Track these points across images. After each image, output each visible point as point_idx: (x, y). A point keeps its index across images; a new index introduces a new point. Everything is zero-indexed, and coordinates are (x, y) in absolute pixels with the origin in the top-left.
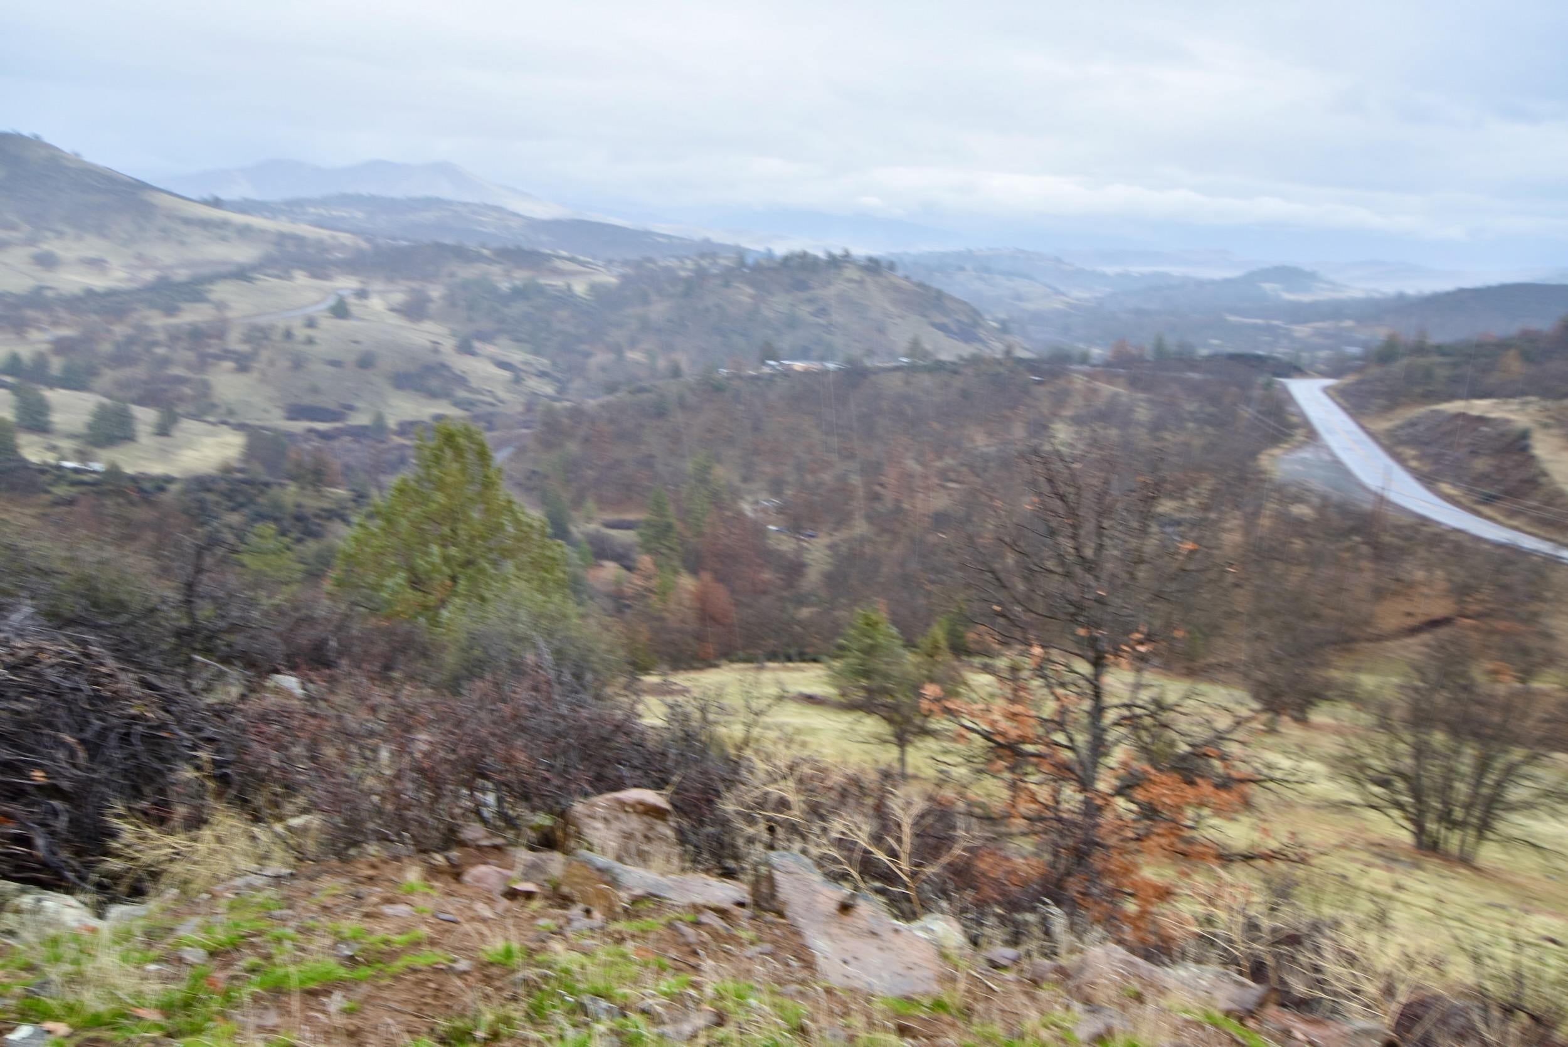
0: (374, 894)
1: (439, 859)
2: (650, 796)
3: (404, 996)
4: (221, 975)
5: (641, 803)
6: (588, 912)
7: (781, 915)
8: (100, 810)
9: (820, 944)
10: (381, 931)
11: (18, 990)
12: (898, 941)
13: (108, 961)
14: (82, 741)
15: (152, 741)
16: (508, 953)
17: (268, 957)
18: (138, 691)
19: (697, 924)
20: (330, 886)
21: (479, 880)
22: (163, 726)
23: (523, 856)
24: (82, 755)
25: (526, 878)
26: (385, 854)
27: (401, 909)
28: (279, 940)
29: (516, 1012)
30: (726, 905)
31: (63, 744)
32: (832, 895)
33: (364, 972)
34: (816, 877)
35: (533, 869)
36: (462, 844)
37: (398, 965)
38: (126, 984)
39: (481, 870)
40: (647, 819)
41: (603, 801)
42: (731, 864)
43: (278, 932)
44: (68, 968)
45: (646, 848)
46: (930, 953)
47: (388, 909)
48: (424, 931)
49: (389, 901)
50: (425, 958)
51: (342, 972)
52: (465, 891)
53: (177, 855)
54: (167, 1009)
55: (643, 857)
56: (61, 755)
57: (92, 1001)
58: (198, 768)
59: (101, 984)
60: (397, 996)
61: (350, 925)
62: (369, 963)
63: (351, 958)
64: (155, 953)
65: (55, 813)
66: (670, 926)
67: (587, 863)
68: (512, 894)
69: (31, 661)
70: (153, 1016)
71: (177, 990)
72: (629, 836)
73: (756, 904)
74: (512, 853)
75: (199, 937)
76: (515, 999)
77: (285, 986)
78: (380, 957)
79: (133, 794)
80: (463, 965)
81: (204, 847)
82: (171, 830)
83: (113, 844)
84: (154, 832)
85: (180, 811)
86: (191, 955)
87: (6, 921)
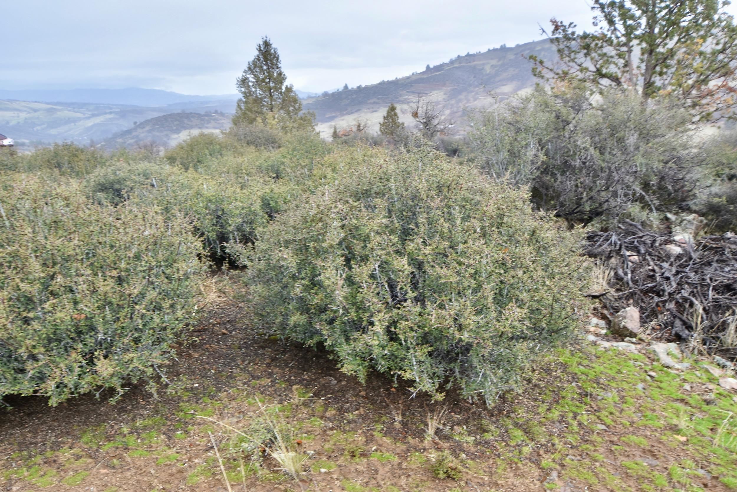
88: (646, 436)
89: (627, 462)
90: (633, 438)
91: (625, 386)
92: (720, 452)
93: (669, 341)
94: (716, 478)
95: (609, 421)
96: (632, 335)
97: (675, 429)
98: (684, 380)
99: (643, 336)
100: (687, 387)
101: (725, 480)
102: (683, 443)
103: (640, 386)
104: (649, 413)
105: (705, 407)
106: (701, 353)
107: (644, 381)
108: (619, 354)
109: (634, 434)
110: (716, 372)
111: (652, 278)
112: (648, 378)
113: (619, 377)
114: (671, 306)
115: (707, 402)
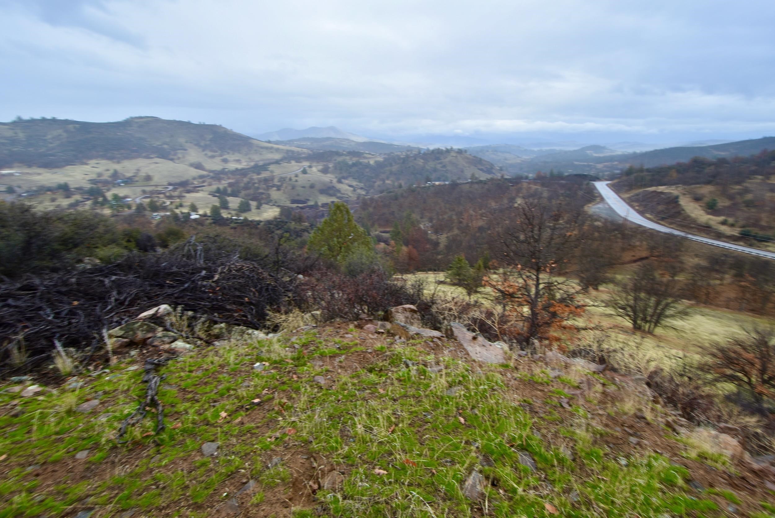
0: (342, 331)
1: (356, 322)
2: (412, 307)
3: (355, 358)
4: (305, 351)
5: (409, 308)
6: (400, 338)
7: (456, 340)
8: (263, 309)
9: (469, 349)
10: (346, 341)
11: (255, 353)
12: (491, 348)
13: (276, 347)
14: (257, 290)
15: (274, 289)
16: (382, 348)
17: (318, 347)
18: (268, 277)
19: (432, 341)
20: (329, 329)
21: (368, 328)
22: (276, 287)
23: (380, 323)
24: (257, 294)
25: (380, 329)
26: (341, 321)
27: (350, 336)
28: (320, 343)
29: (386, 363)
30: (438, 337)
31: (252, 291)
32: (470, 335)
33: (343, 352)
34: (465, 330)
35: (383, 326)
36: (361, 319)
37: (353, 350)
38: (283, 354)
39: (369, 326)
40: (411, 313)
41: (400, 308)
42: (439, 325)
43: (319, 340)
44: (266, 348)
45: (412, 321)
46: (501, 352)
47: (346, 336)
48: (358, 341)
49: (347, 333)
50: (359, 348)
51: (337, 351)
52: (364, 331)
53: (284, 321)
54: (293, 359)
55: (412, 324)
56: (252, 294)
57: (274, 357)
58: (289, 297)
59: (276, 353)
60: (353, 358)
61: (337, 339)
62: (344, 349)
63: (339, 348)
64: (288, 345)
65: (252, 309)
66: (425, 342)
67: (398, 324)
68: (379, 333)
69: (241, 269)
70: (291, 361)
71: (296, 355)
72: (407, 318)
73: (447, 337)
74: (375, 321)
75: (298, 341)
76: (386, 360)
77: (324, 354)
78: (347, 348)
79: (271, 305)
80: (369, 351)
81: (290, 319)
82: (282, 314)
83: (268, 318)
84: (277, 314)
85: (283, 309)
86: (297, 346)
87: (246, 336)
92: (41, 443)
94: (44, 463)
101: (51, 459)
102: (6, 460)
105: (16, 420)
110: (17, 389)
115: (16, 416)
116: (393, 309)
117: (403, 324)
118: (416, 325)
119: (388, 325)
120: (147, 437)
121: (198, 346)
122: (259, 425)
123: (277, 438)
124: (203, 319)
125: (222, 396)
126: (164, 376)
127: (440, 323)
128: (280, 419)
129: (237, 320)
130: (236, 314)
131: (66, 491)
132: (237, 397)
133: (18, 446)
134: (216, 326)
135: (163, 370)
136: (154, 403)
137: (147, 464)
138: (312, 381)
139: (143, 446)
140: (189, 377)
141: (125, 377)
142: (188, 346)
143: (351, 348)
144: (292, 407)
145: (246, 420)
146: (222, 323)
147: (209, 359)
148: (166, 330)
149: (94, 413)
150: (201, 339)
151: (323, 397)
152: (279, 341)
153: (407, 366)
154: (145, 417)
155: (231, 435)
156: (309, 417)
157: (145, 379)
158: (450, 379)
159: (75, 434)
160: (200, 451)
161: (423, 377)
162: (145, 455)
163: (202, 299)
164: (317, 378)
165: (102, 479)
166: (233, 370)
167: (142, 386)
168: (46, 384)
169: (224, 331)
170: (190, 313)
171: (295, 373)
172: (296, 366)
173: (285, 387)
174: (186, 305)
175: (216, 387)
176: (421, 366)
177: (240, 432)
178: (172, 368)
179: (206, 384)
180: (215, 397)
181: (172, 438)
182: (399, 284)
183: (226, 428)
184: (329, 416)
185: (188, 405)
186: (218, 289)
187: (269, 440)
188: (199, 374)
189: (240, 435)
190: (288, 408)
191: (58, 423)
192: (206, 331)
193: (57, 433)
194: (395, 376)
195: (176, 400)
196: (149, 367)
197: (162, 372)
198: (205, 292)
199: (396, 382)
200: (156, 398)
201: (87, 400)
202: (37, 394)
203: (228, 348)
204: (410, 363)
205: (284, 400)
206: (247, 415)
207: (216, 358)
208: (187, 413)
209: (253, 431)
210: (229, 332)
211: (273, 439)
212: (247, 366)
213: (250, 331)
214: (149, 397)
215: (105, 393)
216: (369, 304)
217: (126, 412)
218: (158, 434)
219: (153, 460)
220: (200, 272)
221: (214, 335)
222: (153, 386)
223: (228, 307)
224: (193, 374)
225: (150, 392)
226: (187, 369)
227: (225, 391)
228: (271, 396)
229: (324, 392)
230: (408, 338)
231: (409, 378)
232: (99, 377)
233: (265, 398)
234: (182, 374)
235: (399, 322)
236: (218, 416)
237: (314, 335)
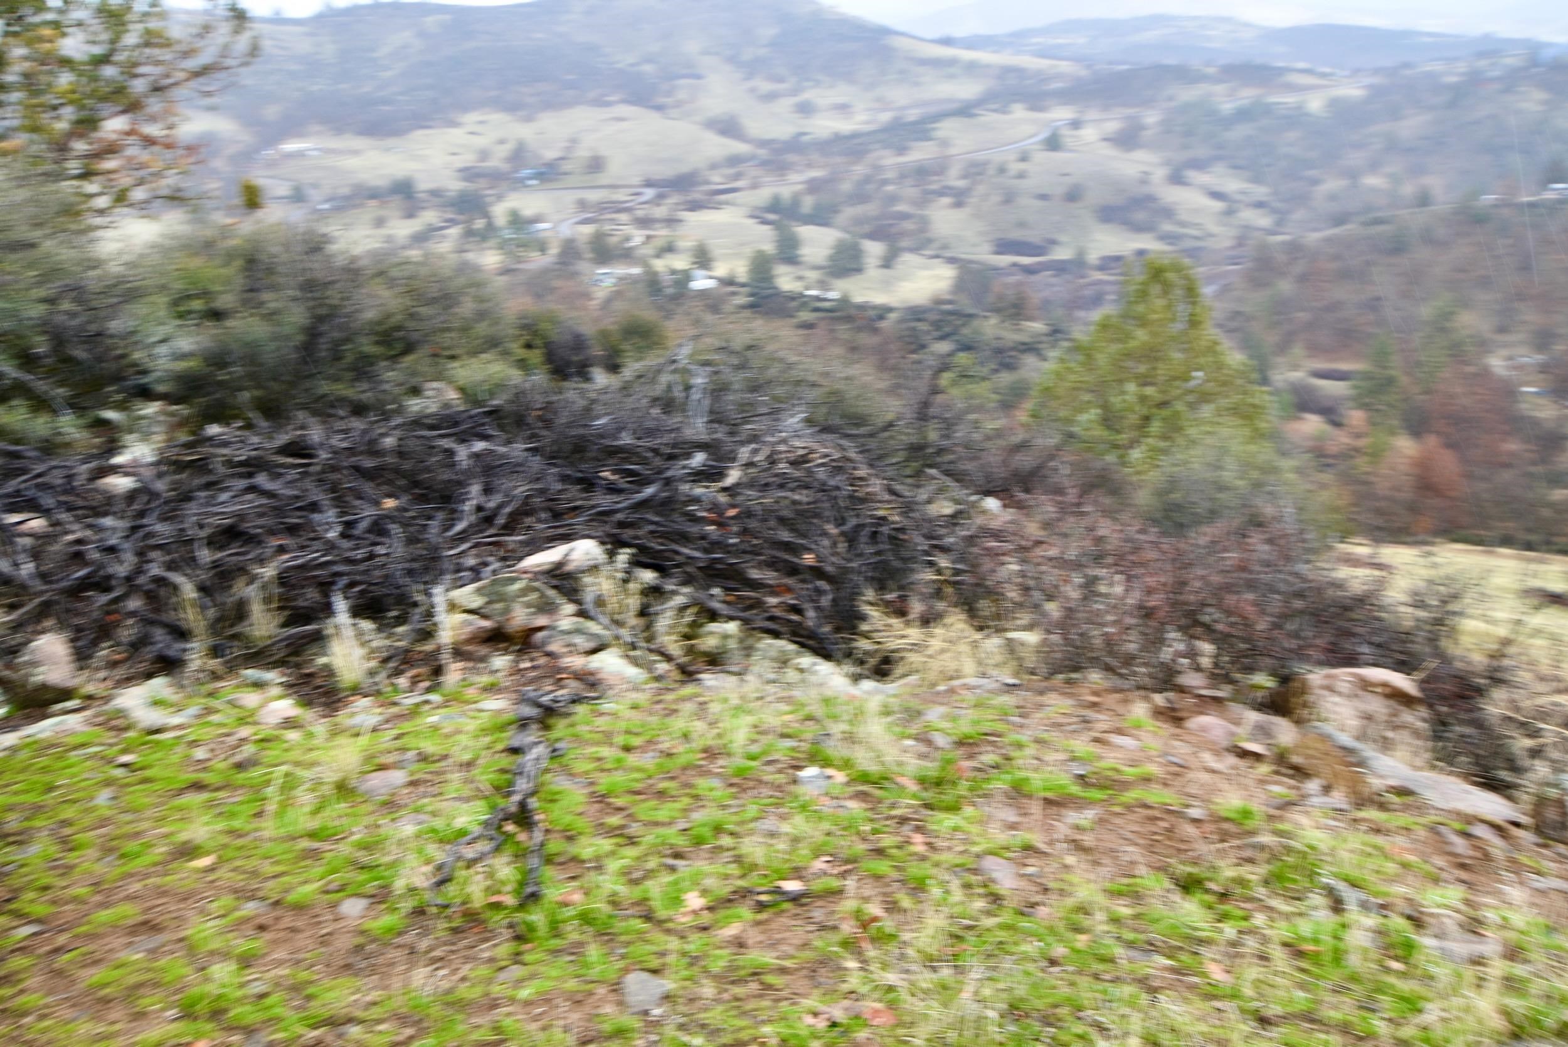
0: (1102, 721)
1: (1158, 698)
2: (1399, 680)
3: (1136, 828)
4: (965, 764)
5: (1385, 685)
6: (1326, 791)
8: (854, 597)
10: (1109, 761)
11: (808, 736)
13: (876, 729)
14: (842, 534)
15: (896, 540)
16: (1246, 814)
17: (1008, 758)
18: (885, 495)
19: (1466, 834)
20: (1058, 705)
21: (1204, 729)
22: (902, 530)
23: (1253, 717)
24: (842, 546)
25: (1253, 738)
26: (1107, 684)
27: (1128, 741)
28: (1020, 746)
29: (1254, 874)
30: (1498, 821)
31: (825, 534)
33: (1094, 794)
35: (1263, 732)
36: (1182, 690)
37: (1132, 795)
38: (891, 755)
39: (1207, 720)
40: (1392, 703)
41: (1344, 673)
42: (1504, 775)
43: (1014, 737)
44: (844, 726)
45: (1390, 734)
47: (1116, 739)
48: (1152, 769)
49: (1120, 732)
50: (1156, 796)
51: (1075, 789)
52: (1187, 737)
53: (915, 647)
54: (922, 781)
55: (1386, 745)
56: (826, 542)
57: (864, 760)
58: (939, 572)
59: (870, 748)
60: (1129, 825)
61: (1081, 745)
62: (1101, 787)
63: (1081, 777)
64: (913, 731)
65: (820, 592)
66: (1433, 829)
67: (1325, 738)
68: (1242, 755)
69: (804, 459)
70: (913, 787)
71: (931, 768)
73: (1538, 830)
74: (1236, 708)
75: (944, 725)
76: (1251, 861)
77: (1026, 789)
78: (1113, 784)
79: (882, 587)
80: (1195, 813)
81: (936, 644)
82: (908, 624)
83: (864, 627)
84: (895, 621)
85: (917, 607)
86: (940, 740)
87: (791, 675)
88: (130, 898)
89: (97, 975)
90: (104, 915)
91: (69, 813)
92: (277, 848)
93: (149, 676)
94: (277, 903)
95: (40, 909)
96: (65, 694)
97: (188, 851)
98: (194, 744)
99: (90, 689)
100: (200, 753)
101: (291, 898)
102: (211, 869)
103: (103, 797)
104: (131, 846)
105: (241, 777)
106: (215, 676)
107: (108, 783)
108: (43, 747)
109: (104, 905)
110: (251, 699)
111: (78, 557)
112: (119, 772)
113: (50, 798)
114: (135, 603)
115: (240, 766)
116: (1316, 677)
117: (1346, 739)
118: (1402, 753)
119: (1285, 732)
120: (497, 906)
121: (658, 679)
122: (788, 963)
123: (834, 1025)
124: (679, 600)
125: (698, 842)
126: (558, 745)
127: (1516, 769)
128: (852, 964)
129: (772, 618)
130: (772, 601)
131: (311, 990)
132: (738, 860)
133: (240, 842)
134: (714, 627)
135: (560, 728)
136: (523, 817)
137: (489, 981)
138: (975, 871)
139: (486, 930)
140: (619, 766)
141: (471, 725)
142: (632, 672)
143: (1124, 785)
144: (892, 937)
145: (753, 936)
146: (731, 618)
147: (678, 724)
148: (582, 614)
149: (391, 805)
150: (668, 658)
151: (1003, 935)
152: (886, 712)
153: (1337, 905)
154: (497, 849)
155: (706, 971)
156: (945, 987)
157: (516, 743)
158: (1515, 1003)
159: (345, 849)
160: (616, 988)
161: (1396, 965)
162: (486, 955)
163: (684, 538)
164: (989, 863)
165: (386, 988)
166: (740, 772)
167: (506, 761)
168: (307, 702)
169: (732, 644)
170: (648, 576)
171: (919, 829)
172: (928, 806)
173: (883, 867)
174: (642, 549)
175: (686, 811)
176: (1398, 922)
177: (732, 968)
178: (582, 729)
179: (661, 794)
180: (681, 842)
181: (555, 930)
182: (1356, 579)
183: (695, 943)
184: (1013, 1007)
185: (606, 844)
186: (732, 512)
187: (810, 1020)
188: (648, 761)
189: (729, 978)
190: (881, 939)
191: (316, 811)
192: (687, 637)
193: (312, 835)
194: (1281, 931)
195: (581, 823)
196: (528, 711)
197: (554, 734)
198: (694, 519)
199: (1278, 954)
200: (533, 803)
201: (382, 768)
202: (289, 723)
203: (735, 701)
204: (1351, 897)
205: (874, 909)
206: (758, 923)
207: (699, 726)
208: (599, 868)
209: (770, 979)
210: (748, 650)
211: (821, 1024)
212: (780, 771)
213: (807, 660)
214: (516, 798)
215: (423, 758)
216: (1221, 640)
217: (460, 822)
218: (522, 907)
219: (502, 976)
220: (688, 456)
221: (706, 654)
222: (529, 767)
223: (755, 574)
224: (632, 759)
225: (522, 785)
226: (620, 740)
227: (706, 832)
228: (835, 883)
229: (1006, 917)
230: (1362, 800)
231: (1338, 956)
232: (414, 712)
233: (818, 885)
234: (605, 751)
235: (1328, 728)
236: (676, 901)
237: (1003, 716)
